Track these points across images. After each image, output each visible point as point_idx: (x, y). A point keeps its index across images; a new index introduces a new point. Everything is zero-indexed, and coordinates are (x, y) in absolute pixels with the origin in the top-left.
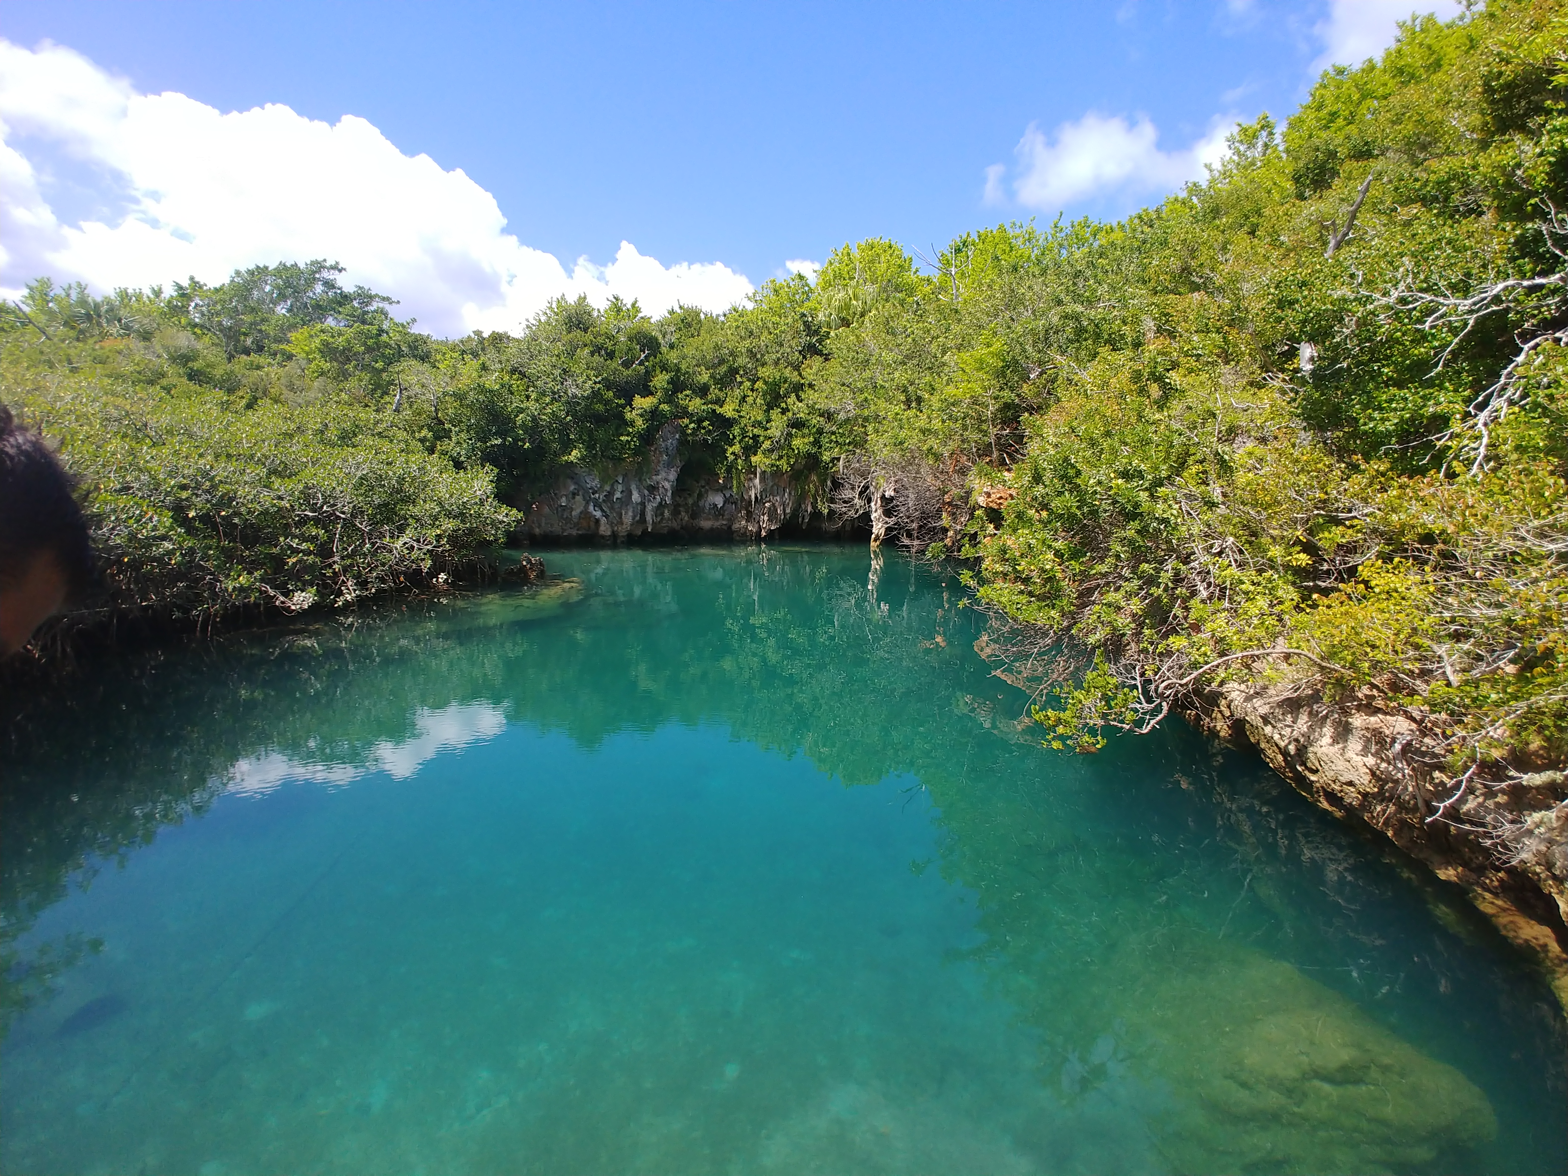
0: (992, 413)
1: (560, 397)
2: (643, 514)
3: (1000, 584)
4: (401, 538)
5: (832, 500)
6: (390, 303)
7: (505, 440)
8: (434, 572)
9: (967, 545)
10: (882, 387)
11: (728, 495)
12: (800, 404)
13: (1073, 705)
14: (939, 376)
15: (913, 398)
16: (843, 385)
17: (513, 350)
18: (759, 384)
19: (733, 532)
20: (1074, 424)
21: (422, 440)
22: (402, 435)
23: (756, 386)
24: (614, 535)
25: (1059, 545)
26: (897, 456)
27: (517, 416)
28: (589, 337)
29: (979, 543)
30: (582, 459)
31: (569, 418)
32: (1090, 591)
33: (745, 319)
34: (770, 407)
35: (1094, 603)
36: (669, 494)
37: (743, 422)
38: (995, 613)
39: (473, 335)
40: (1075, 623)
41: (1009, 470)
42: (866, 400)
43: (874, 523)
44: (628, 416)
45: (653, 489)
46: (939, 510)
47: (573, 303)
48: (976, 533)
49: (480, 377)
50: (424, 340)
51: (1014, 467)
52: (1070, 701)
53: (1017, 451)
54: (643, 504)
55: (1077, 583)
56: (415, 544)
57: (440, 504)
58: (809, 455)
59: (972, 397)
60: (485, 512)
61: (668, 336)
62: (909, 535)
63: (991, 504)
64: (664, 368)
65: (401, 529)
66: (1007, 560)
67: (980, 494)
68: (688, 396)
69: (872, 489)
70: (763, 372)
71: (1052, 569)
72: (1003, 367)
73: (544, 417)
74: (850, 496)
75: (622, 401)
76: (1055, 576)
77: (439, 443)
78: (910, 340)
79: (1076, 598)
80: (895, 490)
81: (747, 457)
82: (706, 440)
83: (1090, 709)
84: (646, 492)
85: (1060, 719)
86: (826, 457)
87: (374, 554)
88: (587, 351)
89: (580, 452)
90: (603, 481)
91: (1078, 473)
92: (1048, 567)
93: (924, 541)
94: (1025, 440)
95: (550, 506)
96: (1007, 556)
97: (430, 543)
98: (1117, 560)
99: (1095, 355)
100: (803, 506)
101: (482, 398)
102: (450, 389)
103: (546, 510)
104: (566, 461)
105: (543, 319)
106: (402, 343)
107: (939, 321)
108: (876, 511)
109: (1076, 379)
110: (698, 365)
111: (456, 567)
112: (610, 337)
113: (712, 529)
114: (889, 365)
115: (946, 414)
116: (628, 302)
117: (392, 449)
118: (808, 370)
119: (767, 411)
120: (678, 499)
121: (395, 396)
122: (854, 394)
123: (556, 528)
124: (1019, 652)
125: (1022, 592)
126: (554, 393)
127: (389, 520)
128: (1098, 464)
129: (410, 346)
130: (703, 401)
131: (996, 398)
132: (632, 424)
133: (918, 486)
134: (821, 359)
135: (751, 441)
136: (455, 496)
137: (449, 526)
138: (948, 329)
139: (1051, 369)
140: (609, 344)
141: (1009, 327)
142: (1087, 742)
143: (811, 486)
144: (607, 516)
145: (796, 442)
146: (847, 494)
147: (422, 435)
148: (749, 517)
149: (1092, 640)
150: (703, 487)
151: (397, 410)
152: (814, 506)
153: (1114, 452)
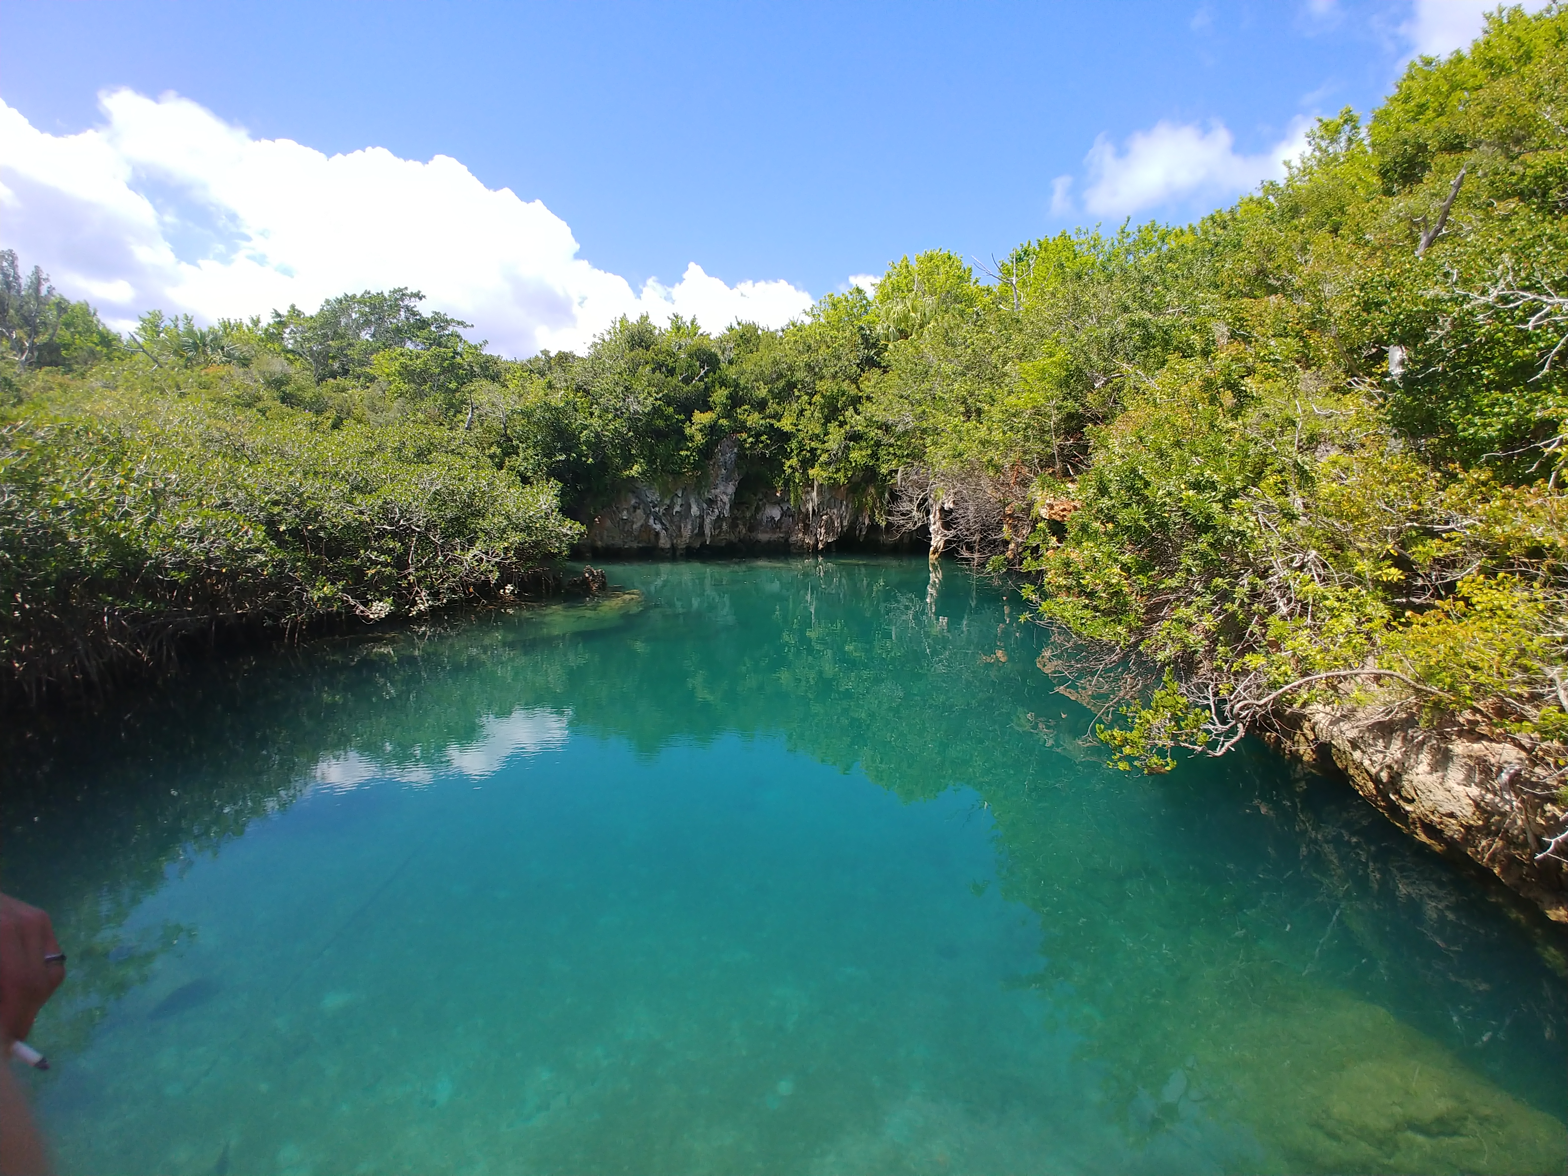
0: (1055, 423)
1: (622, 413)
2: (702, 526)
3: (1062, 598)
4: (471, 551)
5: (890, 513)
6: (465, 327)
7: (569, 455)
8: (501, 584)
9: (1029, 558)
10: (941, 398)
11: (785, 508)
12: (858, 417)
13: (1141, 725)
14: (1000, 387)
15: (973, 409)
16: (901, 397)
17: (577, 368)
18: (817, 398)
19: (789, 545)
20: (1143, 433)
21: (492, 457)
22: (472, 451)
23: (814, 400)
24: (674, 548)
25: (1126, 558)
26: (956, 468)
27: (582, 432)
28: (650, 354)
29: (1041, 555)
30: (643, 473)
31: (631, 434)
32: (1159, 606)
33: (804, 334)
34: (828, 420)
35: (1163, 618)
36: (727, 507)
37: (801, 435)
38: (1058, 628)
39: (540, 355)
40: (1143, 640)
41: (1073, 481)
42: (924, 412)
43: (932, 536)
44: (688, 431)
45: (711, 502)
46: (1000, 524)
47: (635, 323)
48: (1038, 545)
49: (546, 395)
50: (495, 361)
51: (1077, 477)
52: (1137, 721)
53: (1081, 462)
54: (701, 517)
55: (1145, 598)
56: (484, 557)
57: (508, 518)
58: (867, 468)
59: (1034, 407)
60: (550, 525)
61: (727, 353)
62: (970, 548)
63: (1054, 516)
64: (723, 384)
65: (472, 542)
66: (1071, 574)
67: (1043, 506)
68: (746, 410)
69: (930, 501)
70: (821, 386)
71: (1118, 584)
72: (1066, 376)
73: (606, 433)
74: (908, 508)
75: (682, 417)
76: (1121, 590)
77: (507, 459)
78: (969, 351)
79: (1144, 614)
80: (954, 502)
81: (805, 471)
82: (764, 454)
83: (1159, 729)
84: (705, 506)
85: (1126, 739)
86: (884, 470)
87: (446, 565)
88: (648, 368)
89: (641, 466)
90: (663, 495)
91: (1147, 484)
92: (1114, 581)
93: (985, 554)
94: (1089, 450)
95: (612, 520)
96: (1071, 569)
97: (498, 555)
98: (1188, 574)
99: (1164, 363)
100: (860, 519)
101: (547, 415)
102: (518, 407)
103: (608, 523)
104: (628, 476)
105: (607, 338)
106: (474, 364)
107: (1000, 332)
108: (935, 523)
109: (1144, 387)
110: (756, 380)
111: (522, 578)
112: (671, 355)
113: (769, 542)
114: (948, 377)
115: (1007, 425)
116: (687, 320)
117: (463, 465)
118: (866, 382)
119: (825, 425)
120: (736, 511)
121: (467, 414)
122: (913, 406)
123: (618, 541)
124: (1084, 668)
125: (1086, 607)
126: (616, 410)
127: (460, 533)
128: (1168, 474)
129: (481, 367)
130: (762, 416)
131: (1058, 408)
132: (692, 438)
133: (978, 498)
134: (879, 372)
135: (808, 454)
136: (521, 510)
137: (516, 539)
138: (1009, 339)
139: (1116, 377)
140: (670, 361)
141: (1073, 336)
142: (1156, 764)
143: (869, 498)
144: (666, 529)
145: (854, 455)
146: (905, 506)
147: (492, 451)
148: (806, 529)
149: (1161, 656)
150: (761, 500)
151: (469, 428)
152: (872, 518)
153: (1184, 463)
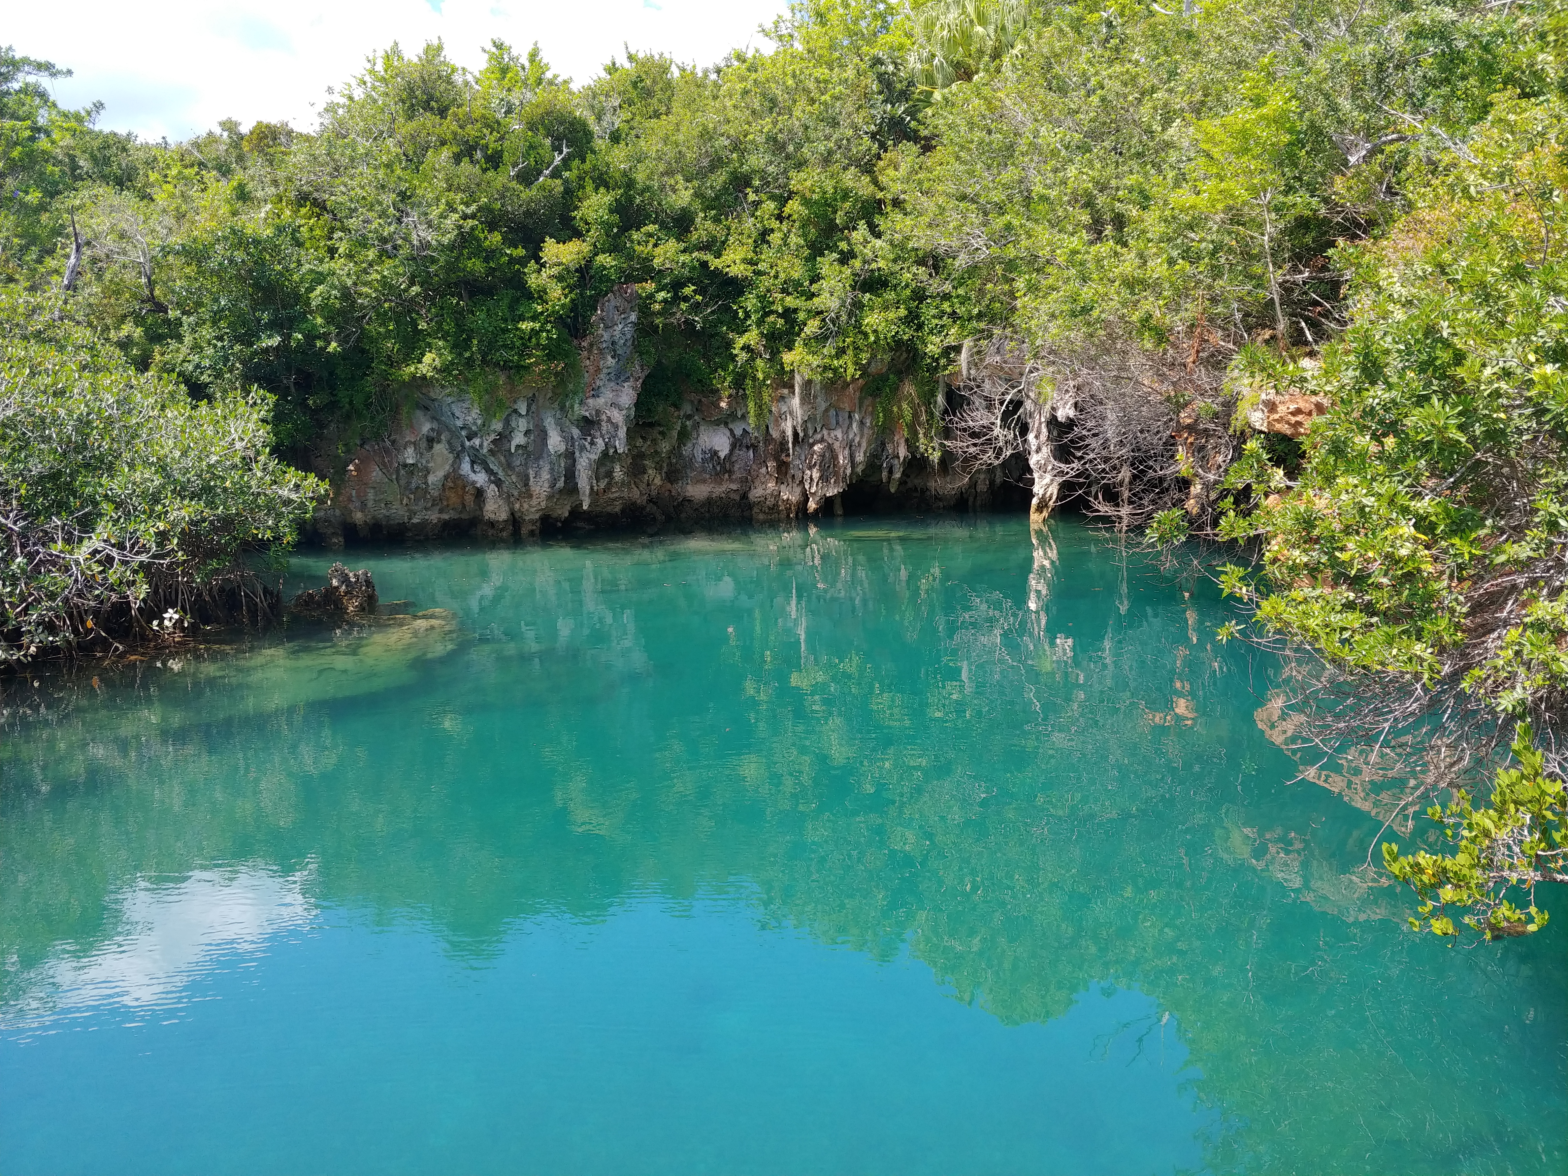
0: (1271, 240)
1: (395, 247)
2: (570, 475)
3: (1303, 590)
4: (86, 542)
5: (947, 433)
6: (53, 75)
7: (287, 337)
8: (153, 609)
9: (1232, 514)
10: (1044, 198)
11: (738, 432)
12: (878, 243)
13: (1473, 841)
14: (1160, 171)
15: (1107, 217)
16: (963, 198)
17: (298, 157)
18: (794, 206)
19: (750, 506)
20: (1446, 257)
21: (124, 345)
22: (83, 334)
23: (787, 210)
24: (515, 521)
25: (1424, 505)
26: (1077, 336)
27: (311, 289)
28: (449, 126)
29: (1257, 506)
30: (445, 370)
31: (415, 289)
32: (1496, 599)
33: (761, 75)
34: (816, 250)
35: (1506, 623)
36: (622, 433)
37: (765, 282)
38: (1296, 650)
39: (217, 131)
40: (1468, 667)
41: (1312, 354)
42: (1008, 227)
43: (1036, 475)
44: (533, 281)
45: (588, 425)
46: (1170, 444)
47: (415, 60)
48: (1248, 487)
49: (234, 214)
50: (122, 144)
51: (1322, 348)
52: (1466, 833)
53: (1327, 314)
54: (570, 455)
55: (1468, 584)
56: (115, 553)
57: (162, 468)
58: (898, 344)
59: (1230, 208)
60: (253, 483)
61: (608, 118)
62: (1112, 496)
63: (1278, 426)
64: (602, 181)
65: (87, 525)
66: (1317, 541)
67: (1254, 406)
68: (651, 235)
69: (1028, 405)
70: (800, 181)
71: (1412, 556)
72: (1290, 144)
73: (365, 290)
74: (985, 422)
75: (520, 252)
76: (1419, 570)
77: (157, 348)
78: (1095, 100)
79: (1467, 616)
80: (1076, 405)
81: (775, 355)
82: (690, 324)
83: (1509, 848)
84: (576, 432)
85: (1445, 870)
86: (933, 346)
87: (34, 572)
88: (446, 153)
89: (440, 355)
90: (488, 412)
91: (1459, 358)
92: (1404, 552)
93: (1141, 506)
94: (1343, 291)
95: (383, 466)
96: (1316, 532)
97: (144, 549)
98: (1550, 532)
99: (1486, 108)
100: (890, 448)
101: (239, 256)
102: (176, 240)
103: (376, 474)
104: (413, 376)
105: (359, 94)
106: (78, 153)
107: (1155, 58)
108: (1038, 450)
109: (1446, 159)
110: (669, 173)
111: (200, 595)
112: (493, 125)
113: (709, 502)
114: (1054, 153)
115: (1176, 247)
116: (521, 51)
117: (63, 364)
118: (891, 172)
119: (811, 259)
120: (639, 442)
121: (67, 257)
122: (986, 214)
123: (398, 511)
124: (1351, 730)
125: (1349, 606)
126: (384, 240)
127: (61, 506)
128: (1500, 334)
129: (94, 158)
130: (682, 246)
131: (1277, 209)
132: (541, 295)
133: (1123, 395)
134: (915, 149)
135: (781, 321)
136: (192, 454)
137: (183, 513)
138: (1173, 74)
139: (1391, 142)
140: (491, 139)
141: (1300, 63)
142: (1507, 919)
143: (905, 406)
144: (498, 483)
145: (872, 320)
146: (978, 418)
147: (123, 333)
148: (783, 471)
149: (1507, 701)
150: (689, 417)
151: (72, 287)
152: (911, 444)
153: (1535, 311)
